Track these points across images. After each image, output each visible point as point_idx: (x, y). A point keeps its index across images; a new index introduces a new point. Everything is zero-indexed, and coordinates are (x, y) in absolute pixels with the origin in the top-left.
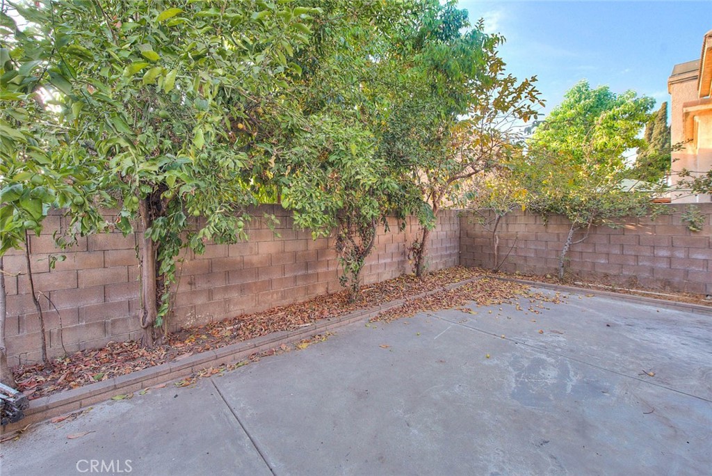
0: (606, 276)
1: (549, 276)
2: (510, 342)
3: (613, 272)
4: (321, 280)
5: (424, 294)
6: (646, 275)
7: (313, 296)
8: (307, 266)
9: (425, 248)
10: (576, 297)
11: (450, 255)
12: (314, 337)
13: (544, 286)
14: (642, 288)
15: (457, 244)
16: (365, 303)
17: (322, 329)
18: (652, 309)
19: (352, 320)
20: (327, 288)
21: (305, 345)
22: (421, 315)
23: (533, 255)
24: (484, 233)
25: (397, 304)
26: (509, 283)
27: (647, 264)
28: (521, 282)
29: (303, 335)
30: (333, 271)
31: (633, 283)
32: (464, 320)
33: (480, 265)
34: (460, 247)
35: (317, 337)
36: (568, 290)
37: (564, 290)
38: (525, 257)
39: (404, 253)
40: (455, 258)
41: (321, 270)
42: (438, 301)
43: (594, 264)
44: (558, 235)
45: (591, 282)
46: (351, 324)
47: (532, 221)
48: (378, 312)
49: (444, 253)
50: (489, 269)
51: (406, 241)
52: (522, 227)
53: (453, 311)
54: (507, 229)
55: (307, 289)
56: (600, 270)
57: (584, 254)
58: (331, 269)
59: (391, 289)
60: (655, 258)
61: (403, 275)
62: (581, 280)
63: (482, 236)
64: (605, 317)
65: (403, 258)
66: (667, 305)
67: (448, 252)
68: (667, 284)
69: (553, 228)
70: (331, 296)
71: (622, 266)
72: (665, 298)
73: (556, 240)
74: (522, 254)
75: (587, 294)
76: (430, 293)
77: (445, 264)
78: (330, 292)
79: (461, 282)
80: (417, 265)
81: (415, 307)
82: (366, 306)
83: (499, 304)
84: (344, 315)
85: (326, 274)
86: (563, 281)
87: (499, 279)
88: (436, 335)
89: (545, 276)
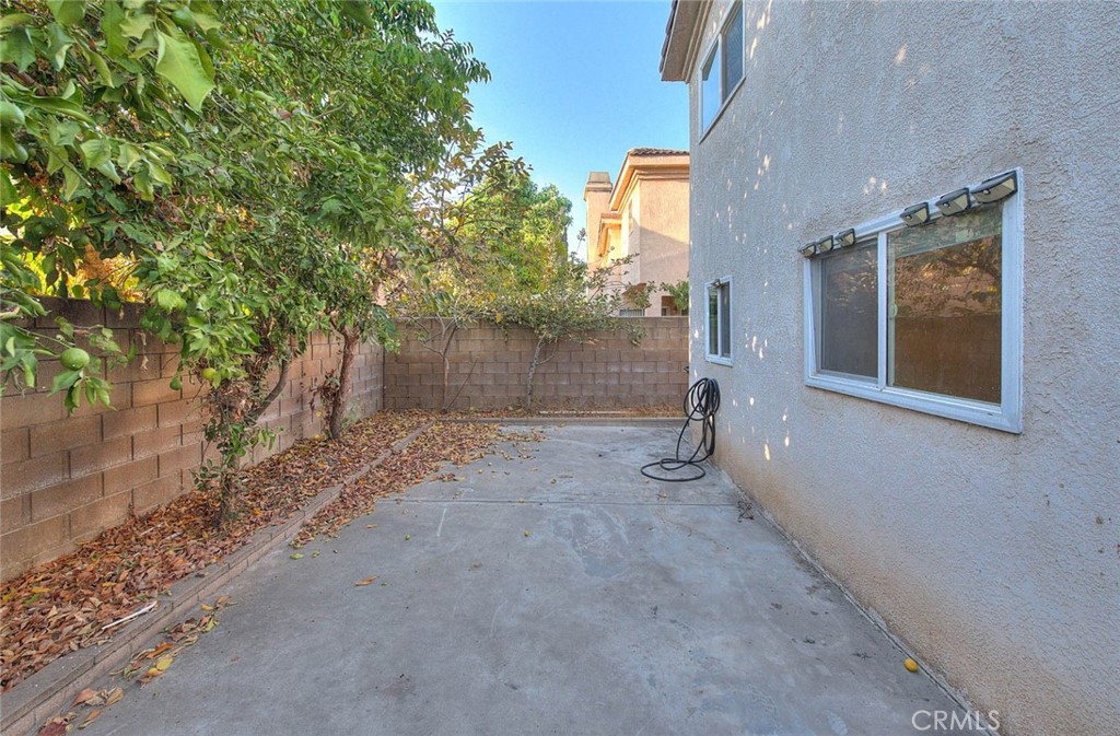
0: (568, 399)
1: (511, 408)
2: (534, 505)
3: (574, 394)
4: (113, 489)
5: (366, 468)
6: (601, 393)
7: (89, 537)
8: (68, 460)
9: (348, 385)
10: (552, 430)
11: (371, 394)
12: (178, 630)
13: (513, 423)
14: (598, 409)
15: (379, 375)
16: (260, 514)
17: (189, 603)
18: (618, 429)
19: (255, 556)
20: (131, 507)
21: (164, 662)
22: (383, 503)
23: (490, 383)
24: (424, 355)
25: (330, 496)
26: (471, 426)
27: (602, 381)
28: (485, 422)
29: (141, 639)
30: (147, 460)
31: (592, 403)
32: (455, 494)
33: (419, 405)
34: (384, 380)
35: (186, 627)
36: (541, 423)
37: (536, 423)
38: (482, 386)
39: (301, 400)
40: (377, 397)
41: (111, 464)
42: (396, 474)
43: (556, 387)
44: (520, 353)
45: (555, 409)
46: (254, 568)
47: (489, 336)
48: (299, 523)
49: (363, 391)
50: (432, 409)
51: (303, 375)
52: (476, 345)
53: (428, 483)
54: (458, 347)
55: (69, 522)
56: (563, 394)
57: (547, 376)
58: (141, 456)
59: (300, 471)
60: (608, 375)
61: (301, 441)
62: (545, 409)
63: (421, 360)
64: (590, 446)
65: (298, 410)
66: (625, 423)
67: (368, 390)
68: (618, 402)
69: (514, 346)
70: (147, 520)
71: (581, 386)
72: (618, 415)
73: (517, 360)
74: (477, 383)
75: (559, 424)
76: (374, 463)
77: (364, 411)
78: (141, 513)
79: (410, 435)
80: (331, 420)
81: (363, 491)
82: (267, 520)
83: (482, 457)
84: (232, 553)
85: (126, 472)
86: (530, 412)
87: (457, 422)
88: (436, 529)
89: (506, 409)
